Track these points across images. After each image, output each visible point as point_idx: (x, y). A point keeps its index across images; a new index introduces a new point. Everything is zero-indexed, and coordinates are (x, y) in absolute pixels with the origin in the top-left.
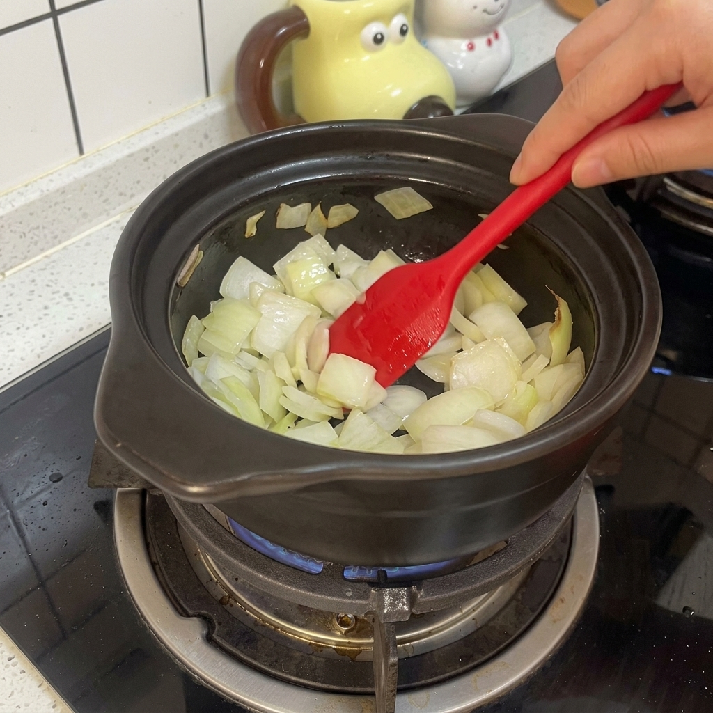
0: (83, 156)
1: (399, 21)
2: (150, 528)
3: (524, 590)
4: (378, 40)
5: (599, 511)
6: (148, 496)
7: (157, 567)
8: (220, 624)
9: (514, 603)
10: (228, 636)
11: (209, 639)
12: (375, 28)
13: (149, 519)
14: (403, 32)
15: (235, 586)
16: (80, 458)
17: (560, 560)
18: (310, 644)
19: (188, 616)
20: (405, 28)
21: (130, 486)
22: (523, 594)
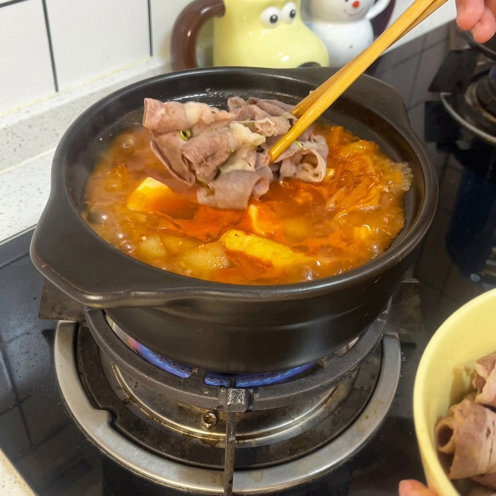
0: (58, 93)
1: (289, 7)
2: (79, 349)
3: (340, 409)
4: (273, 20)
5: (402, 358)
6: (80, 328)
7: (82, 375)
8: (121, 416)
9: (332, 417)
10: (126, 424)
11: (113, 426)
12: (271, 12)
13: (79, 343)
14: (292, 15)
15: (134, 392)
16: (36, 298)
17: (368, 391)
18: (184, 435)
19: (99, 408)
20: (293, 12)
21: (67, 320)
22: (339, 412)
